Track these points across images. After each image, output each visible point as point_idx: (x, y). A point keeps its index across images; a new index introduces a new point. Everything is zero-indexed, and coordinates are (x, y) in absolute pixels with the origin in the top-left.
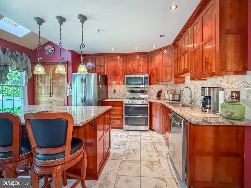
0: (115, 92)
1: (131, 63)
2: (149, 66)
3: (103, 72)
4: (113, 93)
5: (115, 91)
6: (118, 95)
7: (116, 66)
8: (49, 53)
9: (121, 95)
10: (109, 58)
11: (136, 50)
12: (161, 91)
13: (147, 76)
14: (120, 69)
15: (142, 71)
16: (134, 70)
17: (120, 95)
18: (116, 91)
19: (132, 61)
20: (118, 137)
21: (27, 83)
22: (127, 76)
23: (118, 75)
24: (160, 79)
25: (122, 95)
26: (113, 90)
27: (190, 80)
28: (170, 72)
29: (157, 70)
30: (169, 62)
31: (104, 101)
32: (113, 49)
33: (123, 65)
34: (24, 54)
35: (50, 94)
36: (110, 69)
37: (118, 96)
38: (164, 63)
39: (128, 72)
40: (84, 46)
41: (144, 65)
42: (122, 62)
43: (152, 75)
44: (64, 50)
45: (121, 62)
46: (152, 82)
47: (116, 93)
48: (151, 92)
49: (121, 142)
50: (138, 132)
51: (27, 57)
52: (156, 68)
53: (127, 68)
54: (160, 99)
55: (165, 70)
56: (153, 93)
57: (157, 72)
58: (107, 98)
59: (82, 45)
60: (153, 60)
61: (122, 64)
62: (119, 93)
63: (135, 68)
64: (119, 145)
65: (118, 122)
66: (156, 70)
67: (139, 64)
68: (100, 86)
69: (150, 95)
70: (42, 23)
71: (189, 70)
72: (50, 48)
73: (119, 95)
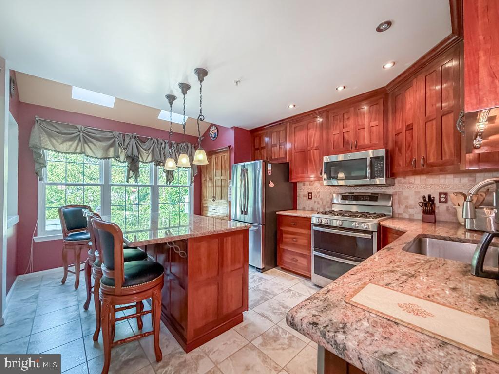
0: (310, 196)
1: (338, 127)
2: (391, 125)
3: (283, 156)
4: (305, 198)
6: (316, 203)
7: (307, 139)
8: (214, 138)
9: (322, 203)
10: (294, 126)
12: (442, 196)
13: (382, 152)
14: (315, 145)
15: (367, 142)
16: (346, 142)
17: (321, 203)
18: (311, 193)
19: (340, 122)
20: (290, 294)
22: (326, 159)
23: (311, 160)
24: (419, 157)
25: (325, 203)
26: (306, 193)
28: (452, 131)
29: (410, 131)
30: (448, 98)
32: (291, 106)
33: (321, 136)
34: (189, 145)
35: (214, 197)
36: (295, 148)
37: (316, 207)
38: (432, 105)
39: (332, 150)
40: (202, 119)
41: (373, 124)
43: (397, 149)
45: (316, 128)
46: (396, 169)
47: (311, 199)
48: (407, 198)
49: (283, 307)
51: (193, 147)
52: (408, 125)
53: (328, 141)
54: (435, 221)
55: (434, 126)
56: (410, 202)
57: (409, 139)
58: (295, 208)
59: (200, 117)
60: (399, 105)
61: (318, 134)
62: (319, 200)
63: (350, 137)
64: (275, 311)
66: (407, 132)
67: (360, 123)
69: (403, 207)
70: (173, 101)
72: (213, 131)
73: (318, 203)
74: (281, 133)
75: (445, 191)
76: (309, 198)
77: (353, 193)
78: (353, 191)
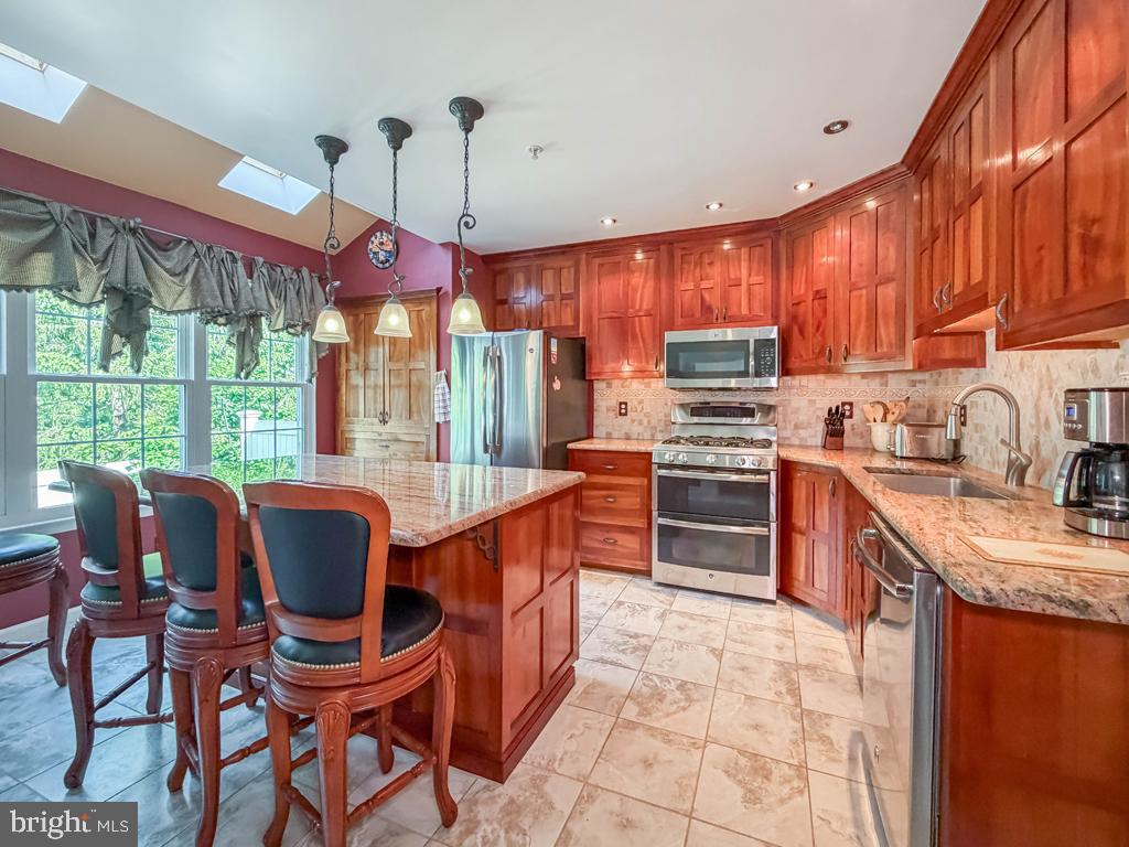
0: (622, 409)
1: (691, 277)
2: (783, 285)
3: (571, 323)
4: (612, 414)
5: (623, 406)
6: (636, 423)
7: (626, 294)
8: (382, 262)
9: (649, 422)
10: (597, 261)
11: (714, 213)
12: (847, 407)
13: (773, 333)
14: (645, 307)
15: (744, 311)
16: (707, 309)
17: (645, 422)
18: (626, 404)
19: (695, 268)
20: (626, 610)
21: (312, 375)
22: (671, 337)
23: (634, 337)
24: (837, 343)
25: (654, 422)
26: (614, 403)
27: (997, 350)
28: (893, 309)
29: (821, 301)
30: (886, 258)
31: (570, 446)
32: (608, 222)
33: (657, 290)
34: (305, 272)
35: (383, 413)
36: (600, 310)
37: (636, 430)
38: (861, 265)
39: (679, 320)
40: (471, 224)
41: (754, 279)
42: (651, 275)
43: (796, 329)
44: (427, 244)
45: (647, 273)
46: (794, 363)
47: (626, 414)
48: (797, 411)
49: (631, 637)
50: (719, 598)
51: (316, 280)
52: (818, 292)
53: (672, 300)
54: (840, 448)
55: (864, 299)
56: (803, 418)
57: (820, 314)
58: (590, 436)
59: (464, 220)
60: (800, 253)
61: (651, 284)
62: (642, 416)
63: (713, 299)
64: (621, 648)
65: (628, 544)
66: (816, 302)
67: (732, 276)
68: (557, 385)
69: (790, 427)
70: (338, 155)
71: (992, 294)
72: (382, 244)
73: (641, 423)
74: (565, 272)
75: (850, 400)
76: (621, 414)
77: (709, 403)
78: (709, 399)
